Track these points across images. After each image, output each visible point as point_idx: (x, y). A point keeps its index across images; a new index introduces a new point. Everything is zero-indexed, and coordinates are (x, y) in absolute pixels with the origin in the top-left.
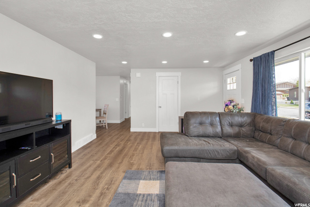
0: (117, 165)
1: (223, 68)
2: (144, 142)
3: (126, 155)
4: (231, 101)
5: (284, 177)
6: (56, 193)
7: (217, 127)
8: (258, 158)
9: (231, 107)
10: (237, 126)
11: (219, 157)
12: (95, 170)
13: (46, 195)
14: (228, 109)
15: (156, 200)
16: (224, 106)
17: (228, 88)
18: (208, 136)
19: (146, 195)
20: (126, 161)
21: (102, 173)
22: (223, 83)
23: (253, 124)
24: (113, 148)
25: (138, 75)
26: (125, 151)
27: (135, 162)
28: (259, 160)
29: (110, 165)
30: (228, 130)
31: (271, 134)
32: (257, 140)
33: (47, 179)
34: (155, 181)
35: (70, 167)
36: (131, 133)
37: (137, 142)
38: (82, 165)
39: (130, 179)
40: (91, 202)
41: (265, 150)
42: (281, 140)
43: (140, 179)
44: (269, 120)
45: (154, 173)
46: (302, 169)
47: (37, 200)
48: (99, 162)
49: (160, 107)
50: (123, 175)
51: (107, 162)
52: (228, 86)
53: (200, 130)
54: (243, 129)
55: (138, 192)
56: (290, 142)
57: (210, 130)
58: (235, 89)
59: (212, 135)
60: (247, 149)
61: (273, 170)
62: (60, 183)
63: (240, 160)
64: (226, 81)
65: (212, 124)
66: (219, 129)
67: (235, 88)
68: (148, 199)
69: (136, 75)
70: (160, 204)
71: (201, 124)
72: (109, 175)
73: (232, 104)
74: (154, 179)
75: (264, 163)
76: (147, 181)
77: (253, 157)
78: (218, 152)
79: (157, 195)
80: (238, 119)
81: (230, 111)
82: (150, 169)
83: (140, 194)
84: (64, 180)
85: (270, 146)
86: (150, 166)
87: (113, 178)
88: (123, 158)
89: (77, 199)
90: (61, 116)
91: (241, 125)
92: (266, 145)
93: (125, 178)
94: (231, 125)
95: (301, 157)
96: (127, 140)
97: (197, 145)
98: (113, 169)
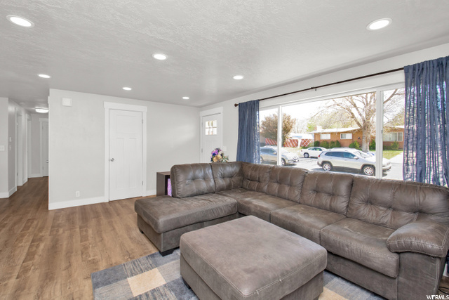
0: (64, 272)
1: (201, 108)
2: (93, 222)
3: (69, 253)
4: (218, 150)
5: (286, 217)
7: (210, 181)
8: (260, 207)
9: (219, 156)
10: (228, 177)
11: (222, 214)
14: (217, 158)
15: (168, 292)
16: (211, 155)
17: (207, 134)
18: (202, 194)
19: (150, 294)
20: (77, 261)
22: (200, 127)
23: (241, 173)
24: (31, 246)
25: (67, 102)
26: (64, 247)
27: (98, 257)
28: (261, 208)
29: (49, 277)
30: (221, 182)
31: (259, 181)
32: (246, 190)
34: (150, 271)
36: (50, 213)
37: (78, 226)
39: (107, 283)
41: (260, 197)
42: (268, 186)
43: (126, 278)
44: (256, 168)
45: (143, 262)
46: (292, 208)
48: (13, 282)
49: (112, 160)
50: (89, 283)
52: (207, 130)
53: (194, 187)
54: (233, 179)
55: (135, 294)
56: (276, 186)
57: (204, 186)
58: (215, 135)
59: (206, 192)
60: (247, 199)
61: (277, 213)
63: (240, 213)
64: (203, 125)
65: (205, 178)
66: (212, 183)
67: (215, 133)
68: (157, 296)
69: (64, 101)
70: (175, 294)
71: (194, 179)
72: (58, 293)
73: (220, 153)
74: (147, 269)
75: (267, 209)
76: (140, 276)
77: (256, 206)
78: (221, 209)
79: (165, 286)
80: (229, 170)
81: (219, 161)
82: (131, 258)
83: (140, 296)
85: (260, 193)
86: (129, 255)
87: (72, 294)
91: (231, 176)
92: (257, 194)
93: (96, 285)
94: (223, 177)
95: (285, 199)
96: (53, 227)
97: (200, 207)
98: (60, 281)
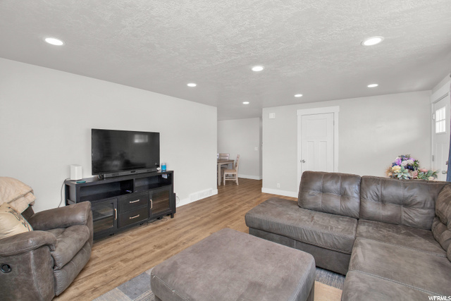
0: (212, 225)
1: (431, 89)
4: (404, 157)
6: (147, 235)
7: (351, 201)
9: (396, 167)
10: (394, 203)
12: (189, 224)
13: (140, 234)
14: (391, 171)
17: (438, 130)
21: (192, 229)
22: (431, 121)
24: (225, 207)
25: (272, 116)
28: (354, 259)
33: (145, 221)
35: (172, 217)
36: (260, 194)
38: (183, 217)
40: (163, 249)
47: (133, 236)
48: (198, 218)
49: (304, 162)
51: (206, 220)
52: (437, 125)
53: (320, 201)
58: (444, 134)
61: (349, 276)
62: (156, 228)
64: (434, 116)
65: (342, 195)
67: (444, 130)
69: (270, 115)
71: (323, 191)
75: (355, 264)
77: (354, 253)
78: (319, 236)
80: (397, 191)
81: (394, 175)
84: (160, 226)
88: (225, 220)
89: (156, 244)
90: (165, 166)
98: (205, 228)
